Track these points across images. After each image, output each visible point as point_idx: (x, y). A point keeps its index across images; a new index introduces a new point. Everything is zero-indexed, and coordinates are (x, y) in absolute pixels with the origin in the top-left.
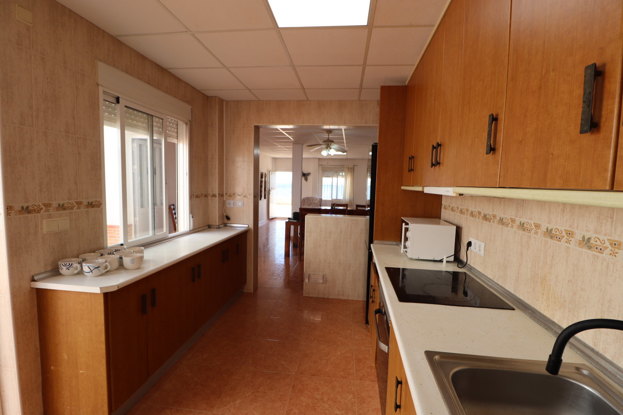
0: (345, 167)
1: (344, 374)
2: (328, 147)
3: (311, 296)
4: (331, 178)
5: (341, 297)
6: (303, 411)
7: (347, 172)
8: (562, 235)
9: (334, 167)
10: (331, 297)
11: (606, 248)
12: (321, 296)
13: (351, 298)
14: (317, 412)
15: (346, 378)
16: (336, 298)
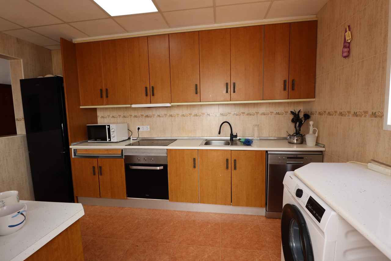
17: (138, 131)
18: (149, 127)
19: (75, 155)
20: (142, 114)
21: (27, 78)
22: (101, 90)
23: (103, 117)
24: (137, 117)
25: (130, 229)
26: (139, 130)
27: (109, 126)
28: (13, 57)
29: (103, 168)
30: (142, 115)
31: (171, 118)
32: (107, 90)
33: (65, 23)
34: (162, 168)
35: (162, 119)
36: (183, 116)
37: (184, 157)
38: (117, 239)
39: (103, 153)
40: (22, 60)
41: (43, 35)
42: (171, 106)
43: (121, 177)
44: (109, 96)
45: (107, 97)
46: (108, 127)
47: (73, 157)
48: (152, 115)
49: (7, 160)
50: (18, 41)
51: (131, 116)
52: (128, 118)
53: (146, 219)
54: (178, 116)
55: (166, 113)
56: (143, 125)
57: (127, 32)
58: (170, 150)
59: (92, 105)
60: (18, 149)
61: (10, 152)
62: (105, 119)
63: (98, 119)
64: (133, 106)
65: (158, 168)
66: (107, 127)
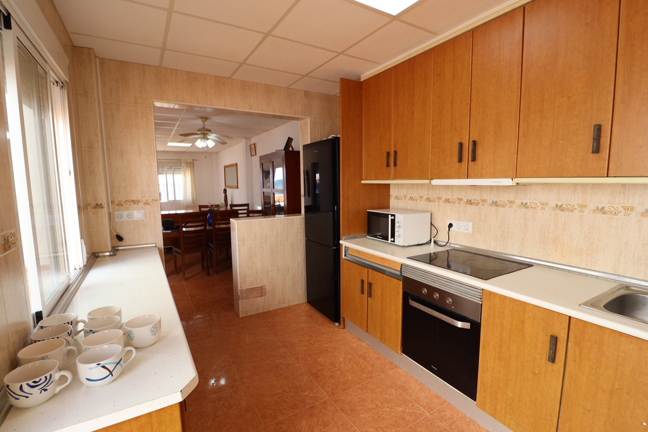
0: (183, 161)
1: (367, 375)
2: (205, 137)
3: (249, 314)
4: (165, 175)
5: (282, 306)
6: (378, 426)
7: (185, 167)
8: (575, 207)
9: (170, 161)
10: (271, 309)
11: (621, 212)
12: (261, 311)
13: (291, 304)
14: (386, 419)
15: (372, 377)
16: (277, 308)
17: (449, 230)
18: (471, 224)
19: (345, 255)
20: (460, 197)
21: (314, 142)
22: (388, 154)
23: (397, 198)
24: (449, 203)
25: (383, 418)
26: (451, 229)
27: (394, 216)
28: (300, 117)
29: (373, 286)
30: (460, 200)
31: (524, 210)
32: (396, 152)
33: (339, 54)
34: (467, 326)
35: (501, 209)
36: (561, 208)
37: (523, 322)
38: (355, 423)
39: (377, 262)
40: (309, 119)
41: (326, 80)
42: (514, 184)
43: (396, 313)
44: (398, 163)
45: (395, 165)
46: (393, 218)
47: (343, 257)
48: (480, 201)
49: (284, 245)
50: (306, 94)
51: (439, 198)
52: (434, 203)
53: (420, 414)
54: (544, 209)
55: (512, 199)
56: (459, 219)
57: (435, 34)
58: (490, 293)
59: (375, 179)
60: (297, 233)
61: (288, 236)
62: (400, 201)
63: (391, 200)
64: (435, 182)
65: (460, 324)
66: (390, 218)
